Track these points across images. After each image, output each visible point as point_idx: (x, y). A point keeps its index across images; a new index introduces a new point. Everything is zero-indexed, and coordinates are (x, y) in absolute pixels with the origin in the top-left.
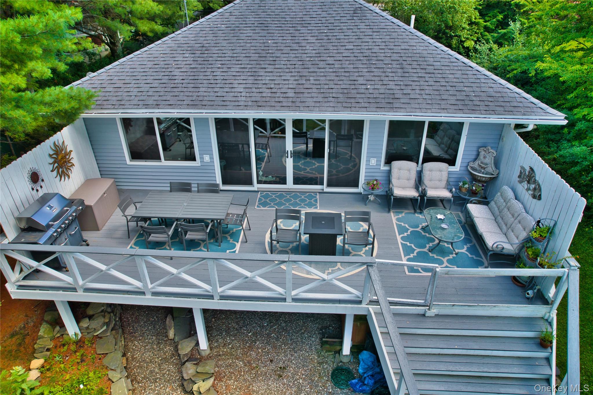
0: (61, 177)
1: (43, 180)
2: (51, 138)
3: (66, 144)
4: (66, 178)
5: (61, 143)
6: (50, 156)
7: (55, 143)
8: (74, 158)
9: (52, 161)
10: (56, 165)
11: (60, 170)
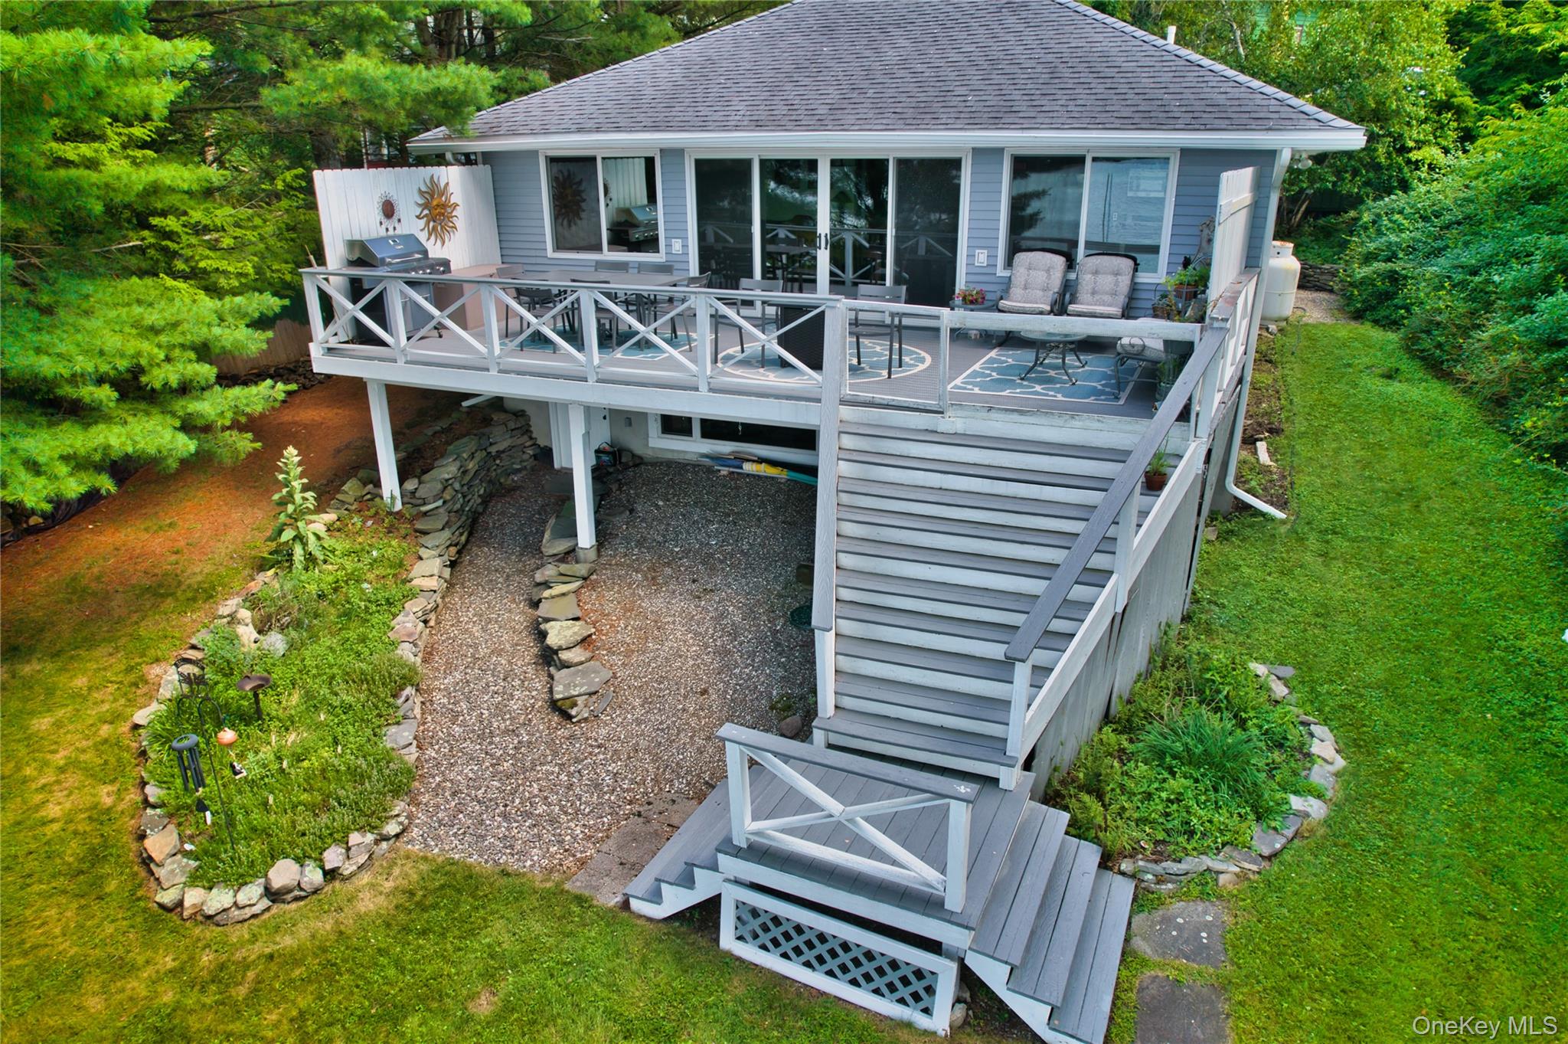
0: (430, 234)
1: (399, 221)
2: (429, 168)
3: (451, 189)
4: (439, 242)
5: (442, 185)
6: (421, 192)
7: (432, 177)
8: (460, 218)
9: (421, 201)
10: (426, 212)
11: (431, 224)
